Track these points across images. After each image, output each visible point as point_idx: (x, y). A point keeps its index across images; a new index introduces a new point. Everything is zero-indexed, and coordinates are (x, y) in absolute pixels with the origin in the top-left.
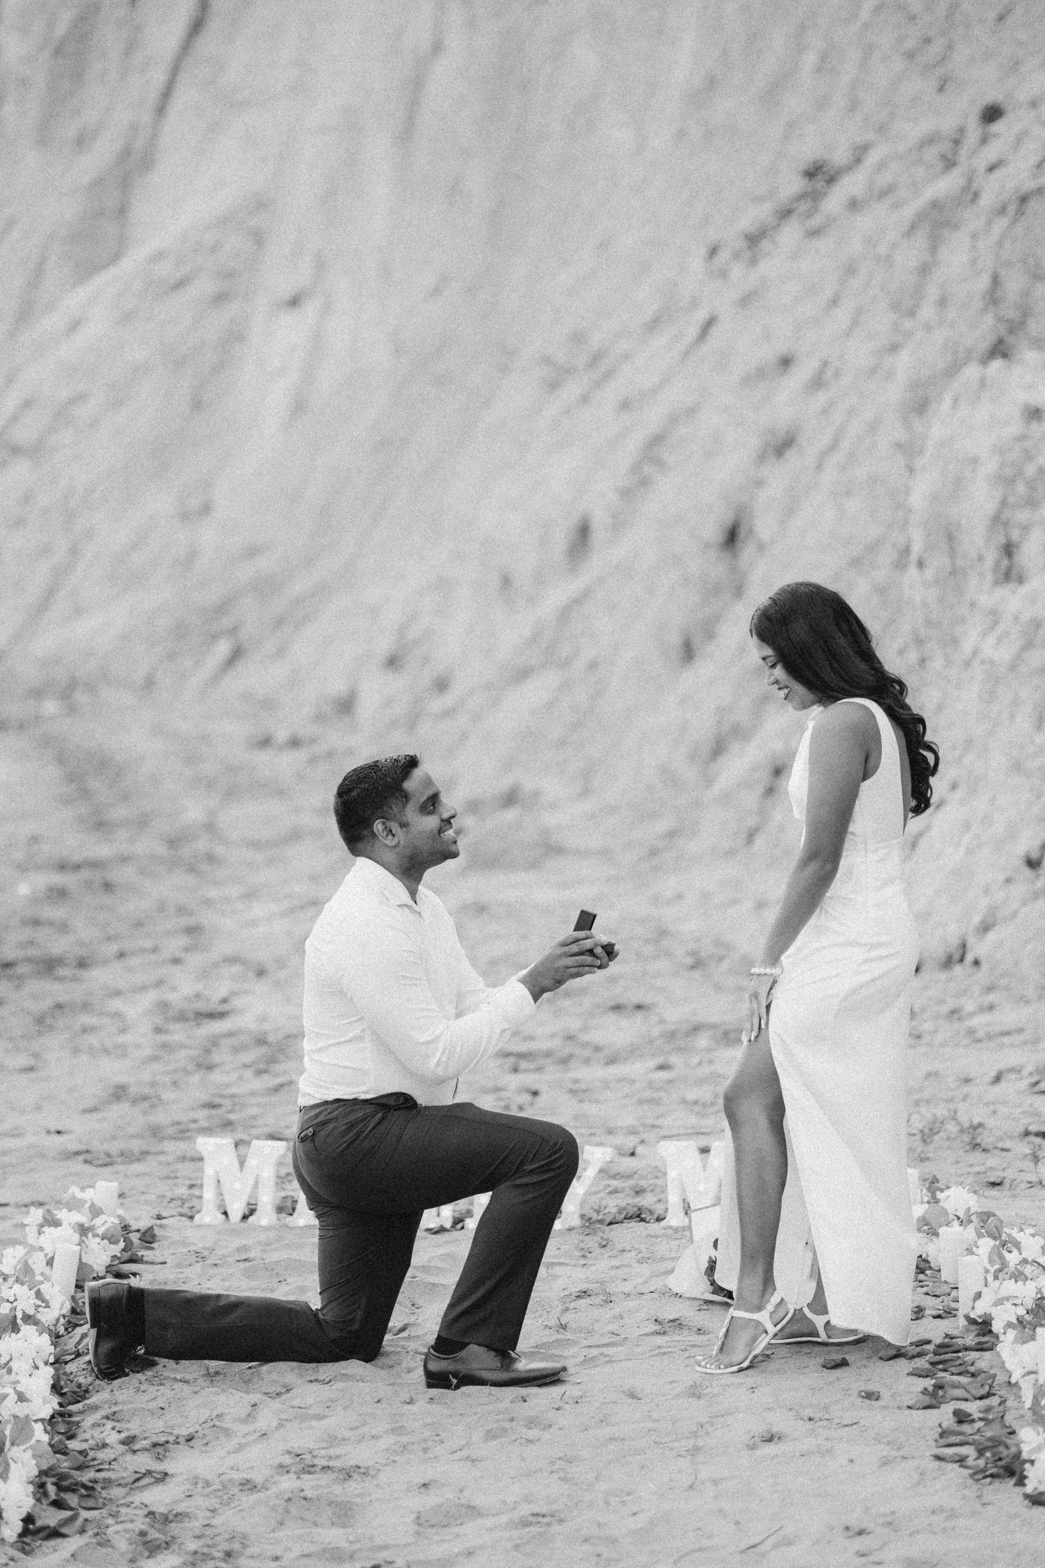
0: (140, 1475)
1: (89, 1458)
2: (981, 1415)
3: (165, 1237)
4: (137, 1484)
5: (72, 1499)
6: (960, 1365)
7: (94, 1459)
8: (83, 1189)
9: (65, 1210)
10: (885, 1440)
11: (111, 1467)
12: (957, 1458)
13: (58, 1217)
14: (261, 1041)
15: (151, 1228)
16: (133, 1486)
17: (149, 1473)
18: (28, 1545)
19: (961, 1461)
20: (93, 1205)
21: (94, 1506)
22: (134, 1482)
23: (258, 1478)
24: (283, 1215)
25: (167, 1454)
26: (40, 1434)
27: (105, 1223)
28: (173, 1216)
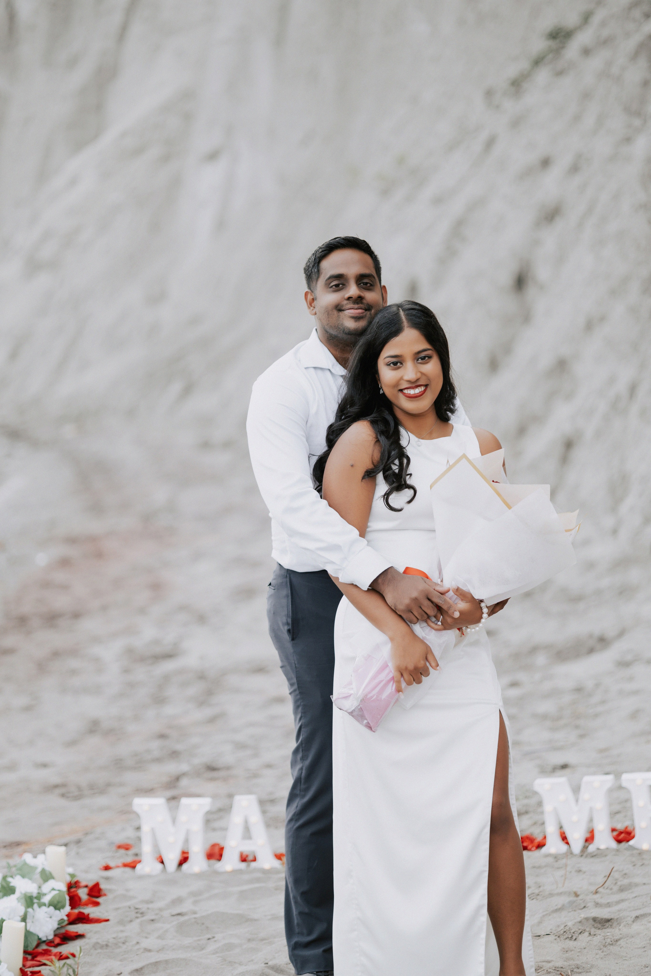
3: (110, 890)
8: (35, 856)
9: (18, 878)
13: (12, 885)
14: (201, 676)
15: (97, 885)
20: (43, 872)
24: (213, 861)
27: (53, 889)
28: (118, 867)
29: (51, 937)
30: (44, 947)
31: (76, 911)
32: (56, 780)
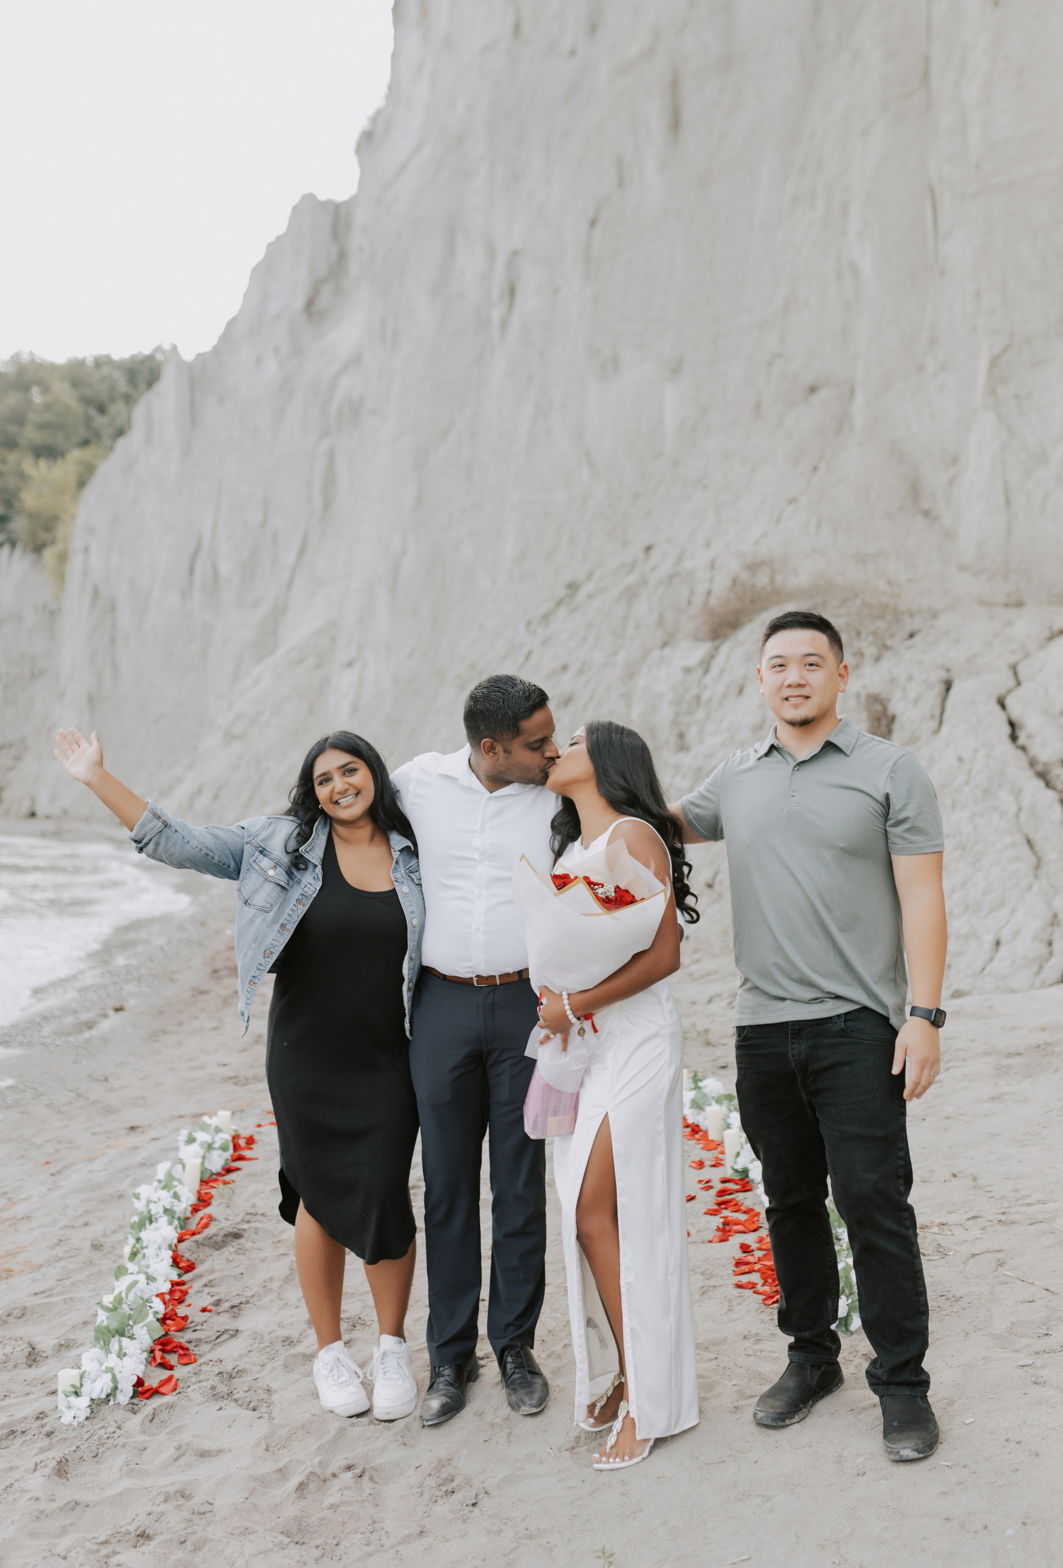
0: (221, 1333)
1: (189, 1321)
2: (758, 1245)
3: (261, 1140)
4: (218, 1340)
5: (173, 1359)
6: (736, 1205)
7: (192, 1322)
8: (211, 1118)
9: (200, 1132)
10: (699, 1271)
11: (203, 1327)
12: (750, 1286)
13: (195, 1136)
15: (252, 1136)
16: (216, 1342)
17: (226, 1331)
18: (137, 1405)
19: (752, 1286)
20: (216, 1128)
21: (189, 1362)
22: (217, 1338)
23: (295, 1335)
25: (241, 1312)
26: (159, 1307)
27: (222, 1139)
28: (266, 1125)
29: (220, 1170)
30: (214, 1177)
31: (237, 1154)
32: (232, 1074)
